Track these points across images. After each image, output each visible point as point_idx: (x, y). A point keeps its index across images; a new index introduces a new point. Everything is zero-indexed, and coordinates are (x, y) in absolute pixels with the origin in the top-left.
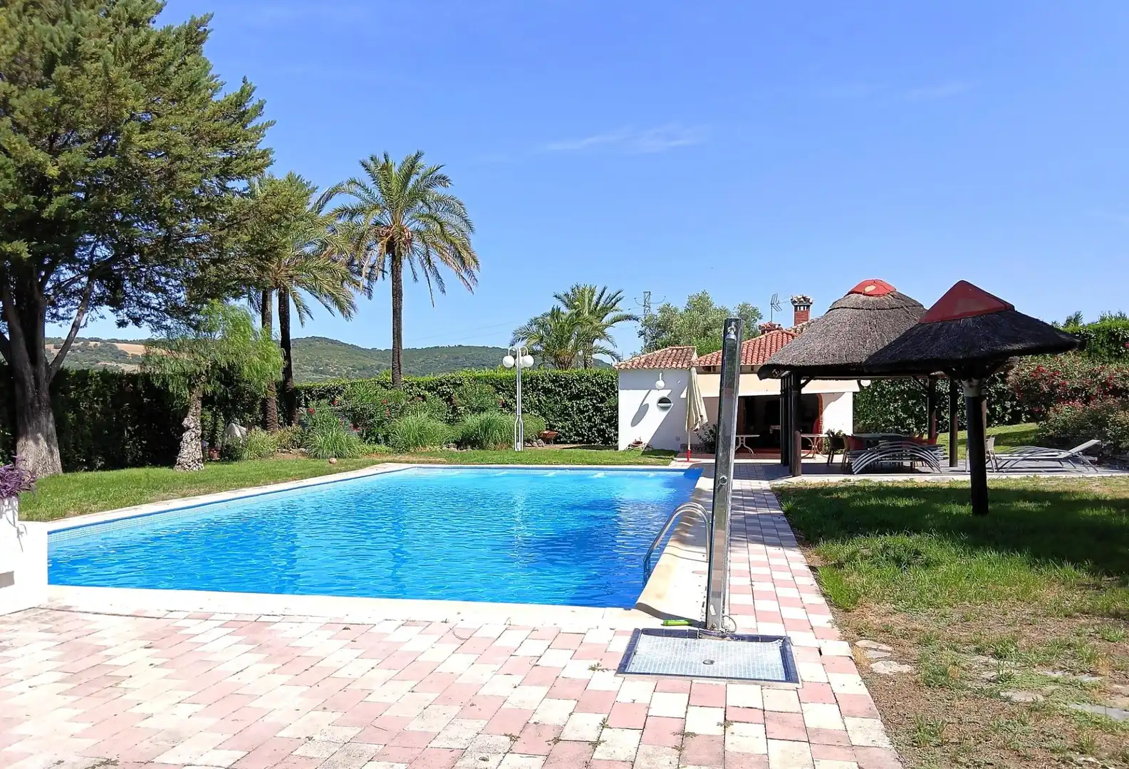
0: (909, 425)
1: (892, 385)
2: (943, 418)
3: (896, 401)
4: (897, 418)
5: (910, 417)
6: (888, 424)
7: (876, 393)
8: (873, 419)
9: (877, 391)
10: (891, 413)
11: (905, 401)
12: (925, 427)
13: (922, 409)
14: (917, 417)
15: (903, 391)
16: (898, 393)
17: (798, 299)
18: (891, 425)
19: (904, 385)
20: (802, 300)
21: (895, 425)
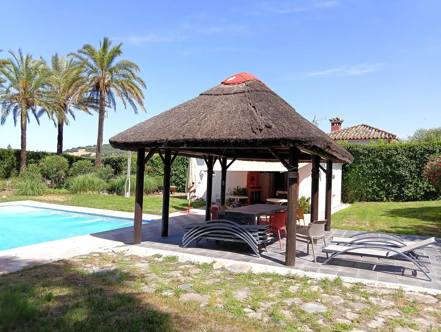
0: (381, 195)
1: (370, 169)
2: (404, 192)
3: (373, 179)
4: (374, 190)
5: (382, 190)
6: (368, 193)
7: (360, 174)
8: (359, 190)
9: (360, 172)
10: (370, 187)
11: (378, 180)
12: (391, 197)
13: (389, 185)
14: (386, 191)
15: (377, 174)
16: (374, 175)
17: (334, 119)
18: (370, 194)
19: (377, 170)
20: (336, 119)
21: (372, 195)
